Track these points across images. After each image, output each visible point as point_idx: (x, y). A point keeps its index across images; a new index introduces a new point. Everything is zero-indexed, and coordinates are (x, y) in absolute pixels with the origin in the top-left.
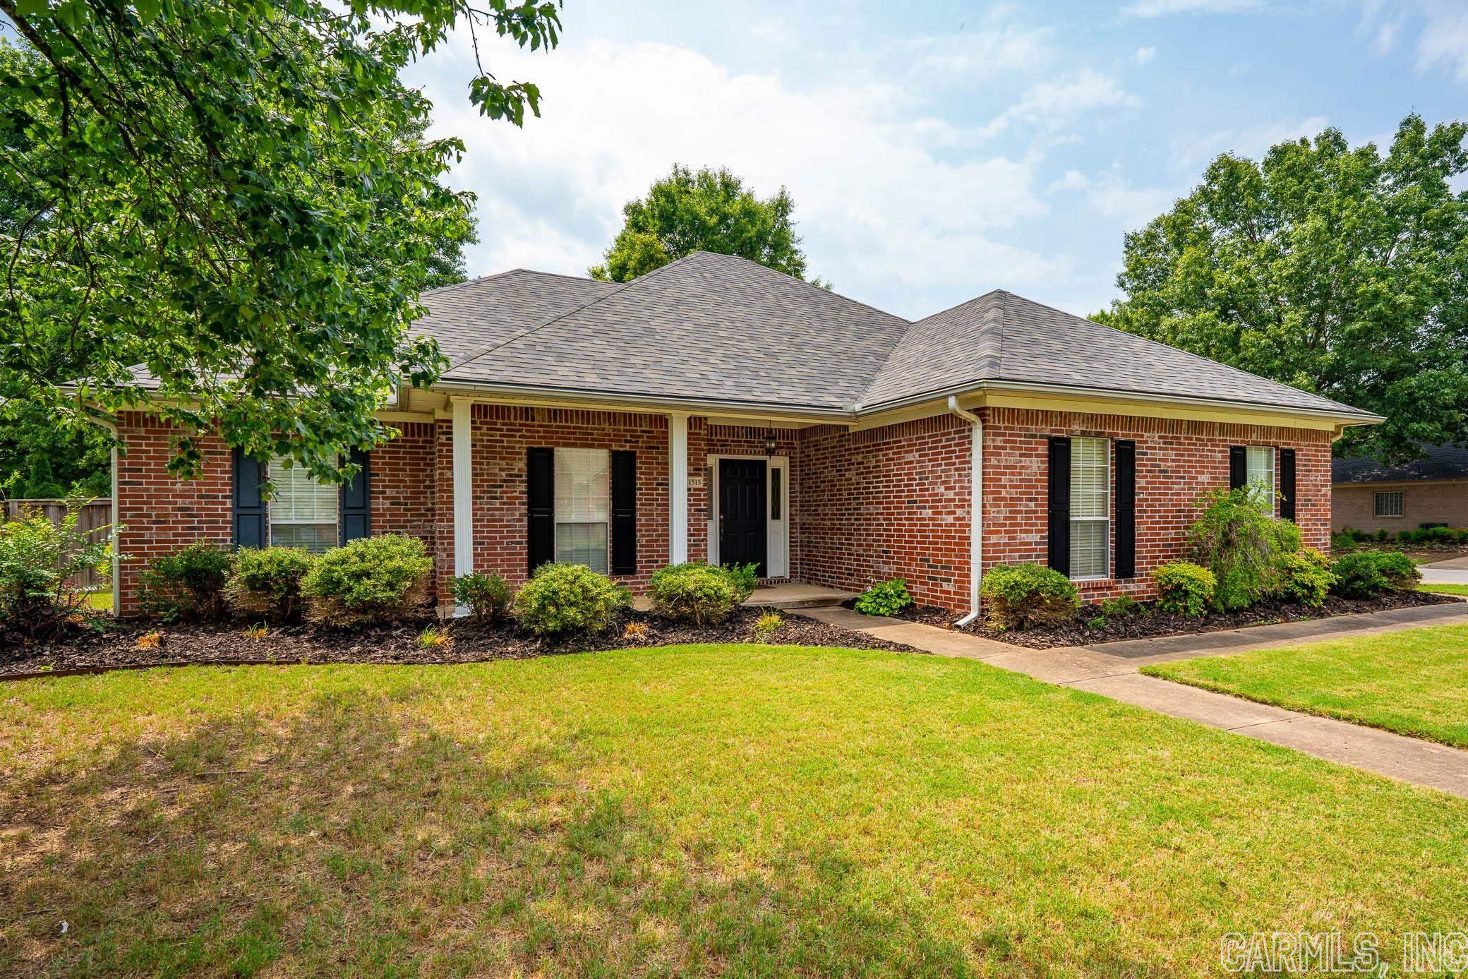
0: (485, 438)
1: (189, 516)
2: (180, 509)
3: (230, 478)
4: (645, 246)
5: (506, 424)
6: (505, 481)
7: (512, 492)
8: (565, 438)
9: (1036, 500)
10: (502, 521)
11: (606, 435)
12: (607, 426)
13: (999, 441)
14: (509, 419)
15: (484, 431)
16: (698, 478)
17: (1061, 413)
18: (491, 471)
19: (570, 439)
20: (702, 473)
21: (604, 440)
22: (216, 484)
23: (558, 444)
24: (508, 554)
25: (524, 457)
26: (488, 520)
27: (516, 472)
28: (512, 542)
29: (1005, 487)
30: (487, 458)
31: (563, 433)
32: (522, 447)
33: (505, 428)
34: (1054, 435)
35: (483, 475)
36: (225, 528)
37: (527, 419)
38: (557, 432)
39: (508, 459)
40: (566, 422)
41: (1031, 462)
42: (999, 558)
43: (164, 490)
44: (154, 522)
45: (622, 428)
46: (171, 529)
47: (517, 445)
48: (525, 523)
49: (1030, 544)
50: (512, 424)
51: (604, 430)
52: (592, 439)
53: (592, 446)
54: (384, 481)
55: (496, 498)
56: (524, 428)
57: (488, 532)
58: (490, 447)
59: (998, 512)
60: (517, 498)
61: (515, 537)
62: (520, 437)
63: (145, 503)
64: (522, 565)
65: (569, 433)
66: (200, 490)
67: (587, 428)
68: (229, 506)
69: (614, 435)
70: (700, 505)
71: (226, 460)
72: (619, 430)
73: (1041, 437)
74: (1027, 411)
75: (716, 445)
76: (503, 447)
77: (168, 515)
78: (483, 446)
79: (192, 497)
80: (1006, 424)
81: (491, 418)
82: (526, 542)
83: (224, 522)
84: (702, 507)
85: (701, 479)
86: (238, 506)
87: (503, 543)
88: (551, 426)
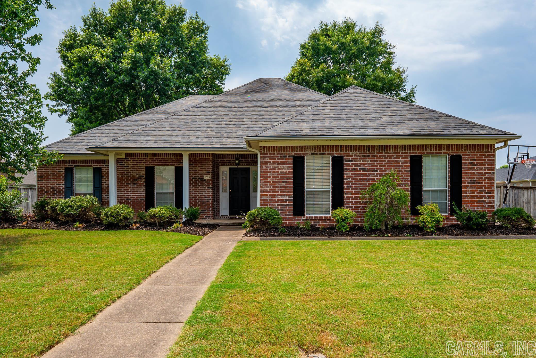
0: (132, 164)
1: (54, 190)
2: (52, 188)
3: (64, 179)
4: (301, 65)
5: (139, 159)
6: (138, 178)
7: (140, 182)
8: (159, 163)
9: (286, 182)
10: (137, 192)
11: (173, 161)
12: (173, 158)
13: (267, 159)
14: (139, 157)
15: (131, 161)
16: (208, 176)
17: (300, 146)
18: (134, 175)
19: (160, 163)
20: (210, 174)
21: (172, 163)
22: (61, 181)
23: (156, 165)
24: (139, 203)
25: (144, 170)
26: (133, 192)
27: (142, 175)
28: (140, 199)
29: (270, 177)
30: (132, 170)
31: (157, 161)
32: (144, 166)
33: (138, 160)
34: (296, 155)
35: (131, 176)
36: (63, 194)
37: (145, 157)
38: (156, 161)
39: (139, 170)
40: (159, 157)
41: (284, 167)
42: (267, 205)
43: (48, 183)
44: (46, 192)
45: (179, 158)
46: (50, 194)
47: (142, 166)
48: (145, 192)
49: (284, 200)
50: (140, 159)
51: (172, 159)
52: (168, 163)
53: (168, 165)
54: (106, 179)
55: (135, 184)
56: (145, 160)
57: (133, 195)
58: (133, 167)
59: (266, 187)
60: (142, 184)
61: (141, 197)
62: (143, 163)
63: (43, 186)
64: (143, 207)
65: (160, 161)
66: (57, 182)
67: (166, 159)
68: (64, 187)
69: (176, 161)
70: (209, 186)
71: (63, 173)
72: (178, 159)
73: (289, 156)
74: (281, 147)
75: (226, 162)
76: (137, 167)
77: (49, 190)
78: (131, 167)
79: (55, 184)
80: (271, 152)
81: (134, 157)
82: (145, 199)
83: (63, 192)
84: (210, 187)
85: (210, 176)
86: (66, 187)
87: (137, 199)
88: (154, 159)
